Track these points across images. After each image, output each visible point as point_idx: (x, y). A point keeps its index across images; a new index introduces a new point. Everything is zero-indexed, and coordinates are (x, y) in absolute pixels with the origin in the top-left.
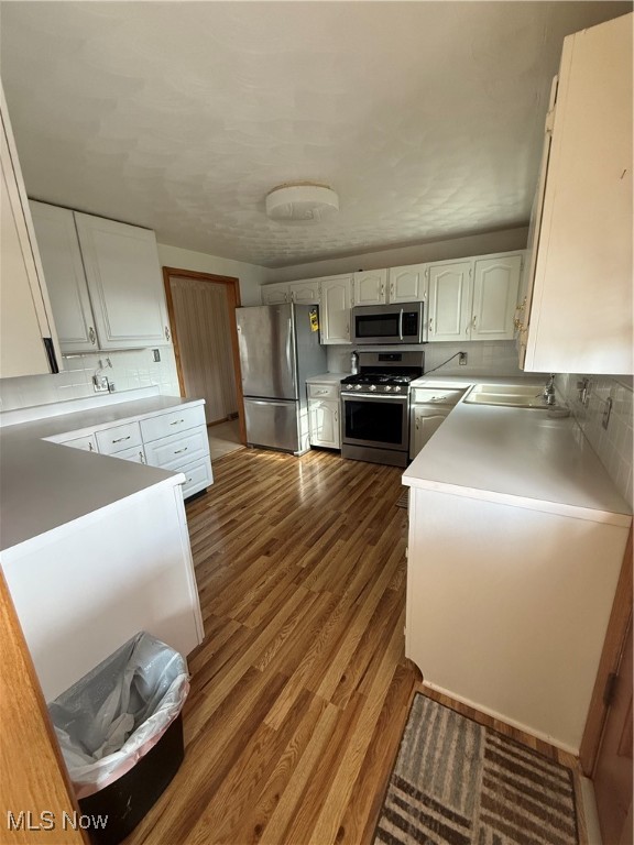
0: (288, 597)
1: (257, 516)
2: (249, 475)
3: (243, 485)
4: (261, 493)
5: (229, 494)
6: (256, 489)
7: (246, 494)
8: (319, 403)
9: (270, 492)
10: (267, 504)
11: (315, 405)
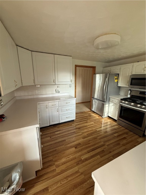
0: (71, 168)
1: (81, 133)
2: (87, 119)
3: (83, 122)
4: (86, 126)
5: (78, 123)
6: (86, 124)
7: (82, 125)
8: (112, 104)
9: (88, 127)
10: (86, 130)
11: (111, 104)
